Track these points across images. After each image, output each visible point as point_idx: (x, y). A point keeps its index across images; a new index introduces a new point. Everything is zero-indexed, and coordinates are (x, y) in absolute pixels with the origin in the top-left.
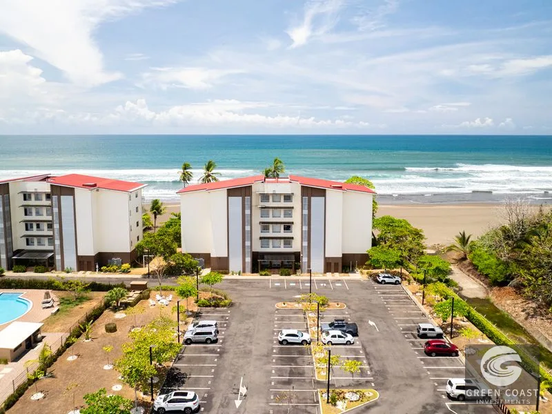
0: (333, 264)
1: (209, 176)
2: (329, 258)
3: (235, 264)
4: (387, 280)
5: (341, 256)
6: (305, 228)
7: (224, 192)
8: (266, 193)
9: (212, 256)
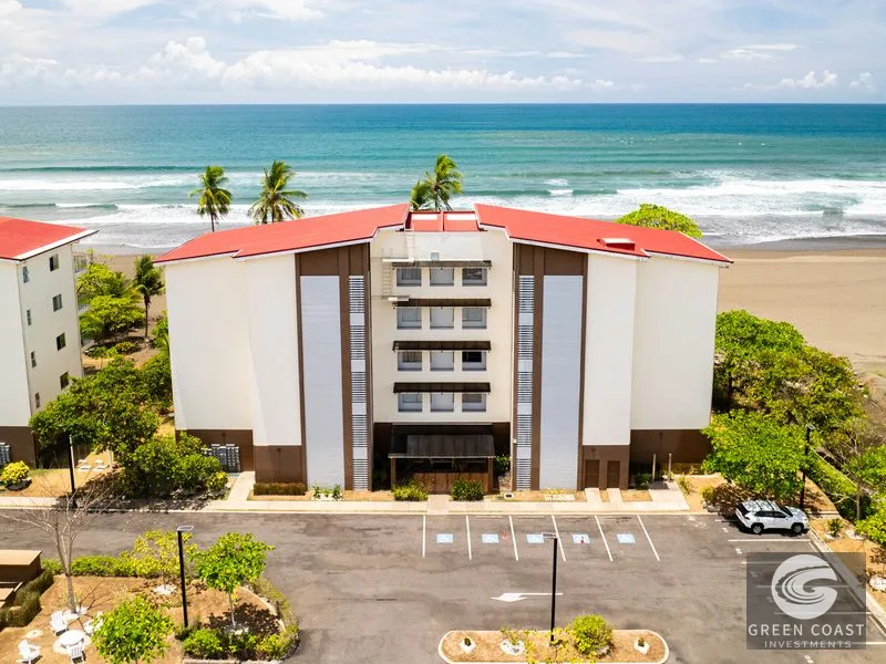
0: (603, 466)
1: (276, 198)
2: (593, 449)
3: (324, 465)
4: (768, 522)
5: (627, 442)
6: (526, 365)
7: (288, 263)
8: (411, 260)
9: (256, 443)
